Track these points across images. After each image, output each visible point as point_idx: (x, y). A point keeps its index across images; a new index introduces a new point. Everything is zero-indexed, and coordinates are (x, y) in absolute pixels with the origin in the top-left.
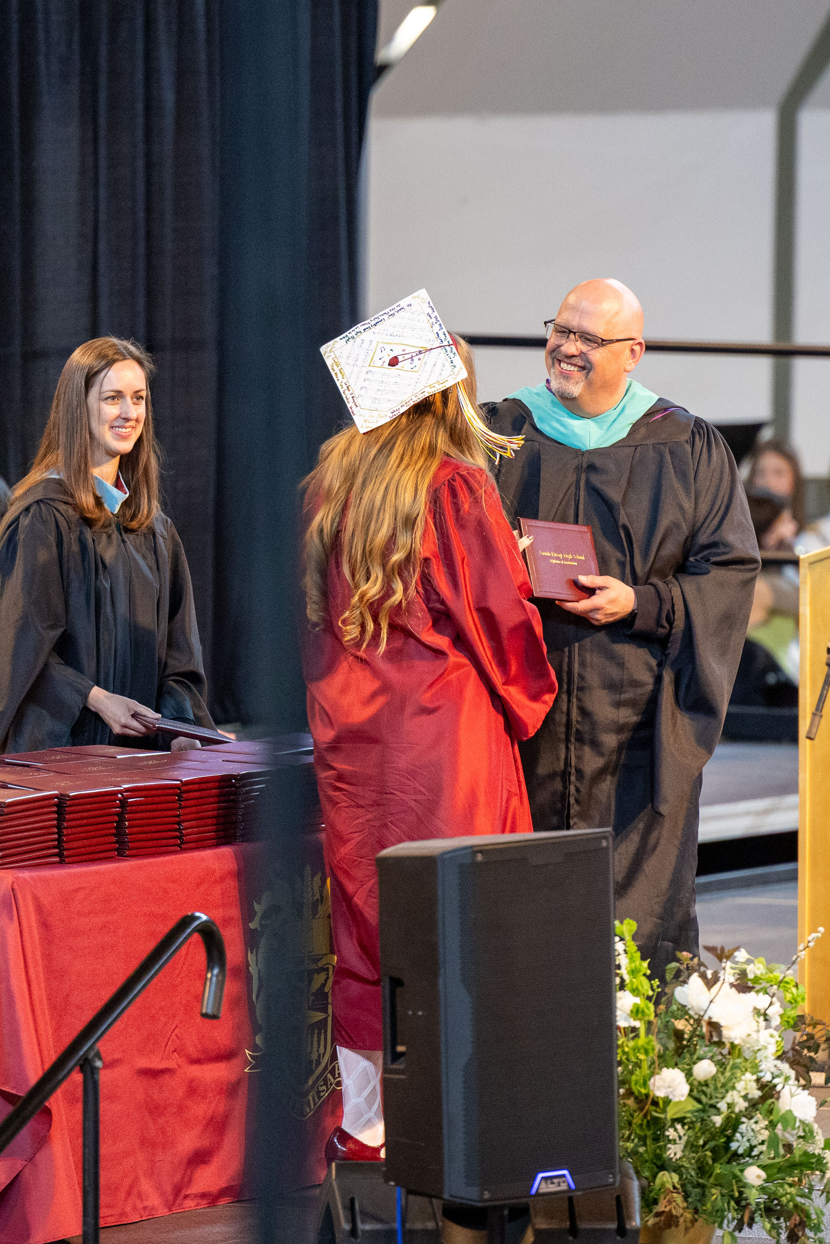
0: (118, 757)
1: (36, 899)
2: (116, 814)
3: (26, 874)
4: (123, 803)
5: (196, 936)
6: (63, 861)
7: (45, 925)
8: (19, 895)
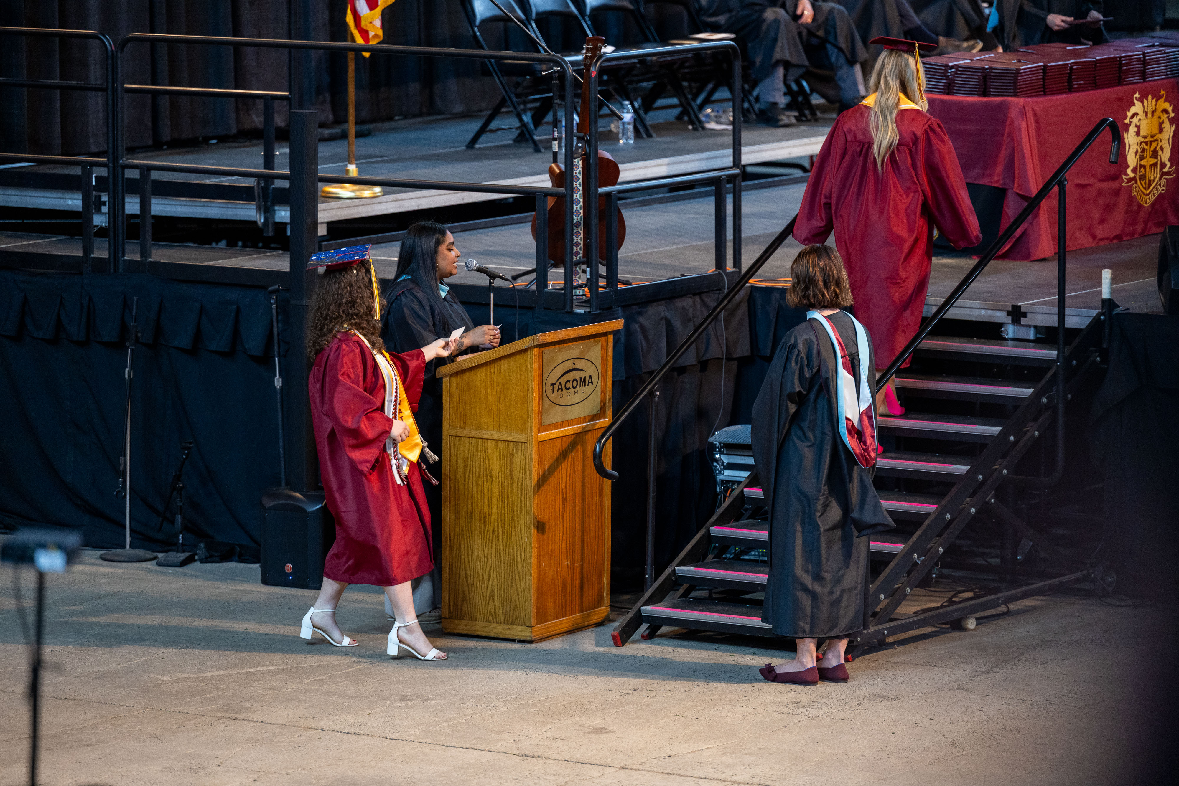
0: (1068, 48)
1: (1034, 111)
2: (1068, 73)
3: (1029, 100)
4: (1071, 68)
5: (1108, 128)
6: (1045, 94)
7: (1037, 122)
8: (1027, 109)
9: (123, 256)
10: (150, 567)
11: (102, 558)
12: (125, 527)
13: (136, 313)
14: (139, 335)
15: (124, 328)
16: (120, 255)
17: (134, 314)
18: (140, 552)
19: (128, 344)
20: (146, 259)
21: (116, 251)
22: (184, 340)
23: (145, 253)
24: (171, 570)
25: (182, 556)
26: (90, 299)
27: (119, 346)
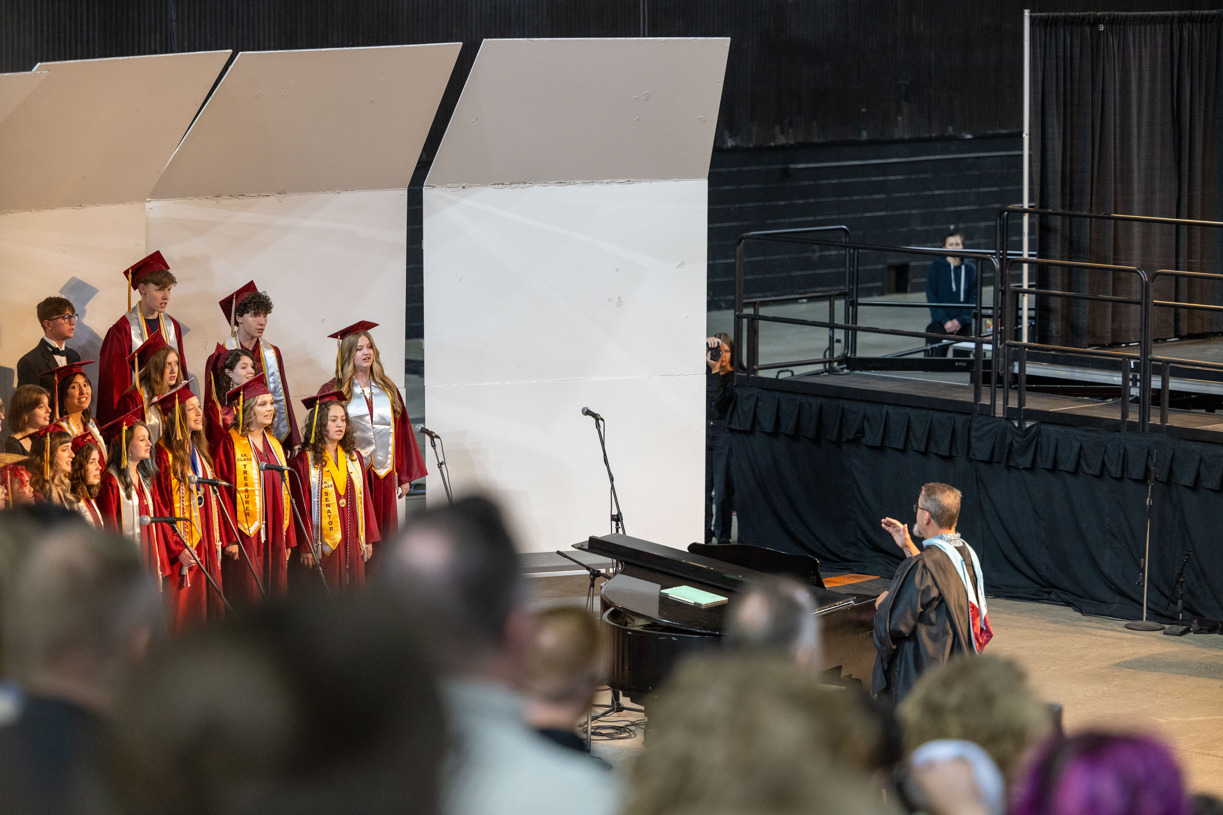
9: (1149, 421)
10: (1158, 635)
11: (1127, 627)
12: (1142, 605)
13: (1156, 461)
14: (1157, 476)
15: (1147, 470)
16: (1147, 420)
17: (1154, 462)
18: (1152, 624)
19: (1149, 482)
20: (1164, 423)
21: (1145, 416)
22: (1188, 481)
23: (1163, 419)
24: (1173, 638)
25: (1182, 628)
26: (1125, 449)
27: (1143, 481)
